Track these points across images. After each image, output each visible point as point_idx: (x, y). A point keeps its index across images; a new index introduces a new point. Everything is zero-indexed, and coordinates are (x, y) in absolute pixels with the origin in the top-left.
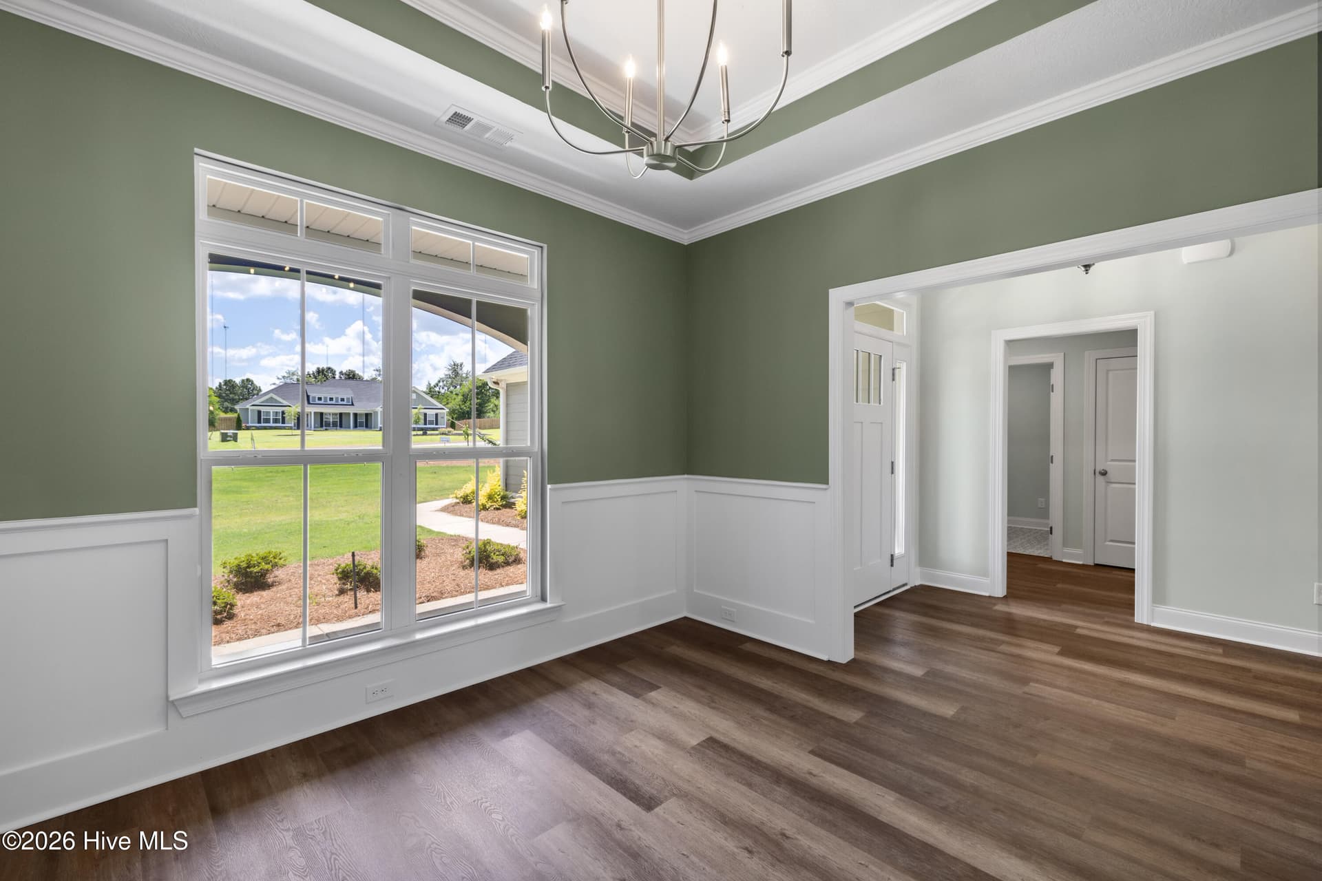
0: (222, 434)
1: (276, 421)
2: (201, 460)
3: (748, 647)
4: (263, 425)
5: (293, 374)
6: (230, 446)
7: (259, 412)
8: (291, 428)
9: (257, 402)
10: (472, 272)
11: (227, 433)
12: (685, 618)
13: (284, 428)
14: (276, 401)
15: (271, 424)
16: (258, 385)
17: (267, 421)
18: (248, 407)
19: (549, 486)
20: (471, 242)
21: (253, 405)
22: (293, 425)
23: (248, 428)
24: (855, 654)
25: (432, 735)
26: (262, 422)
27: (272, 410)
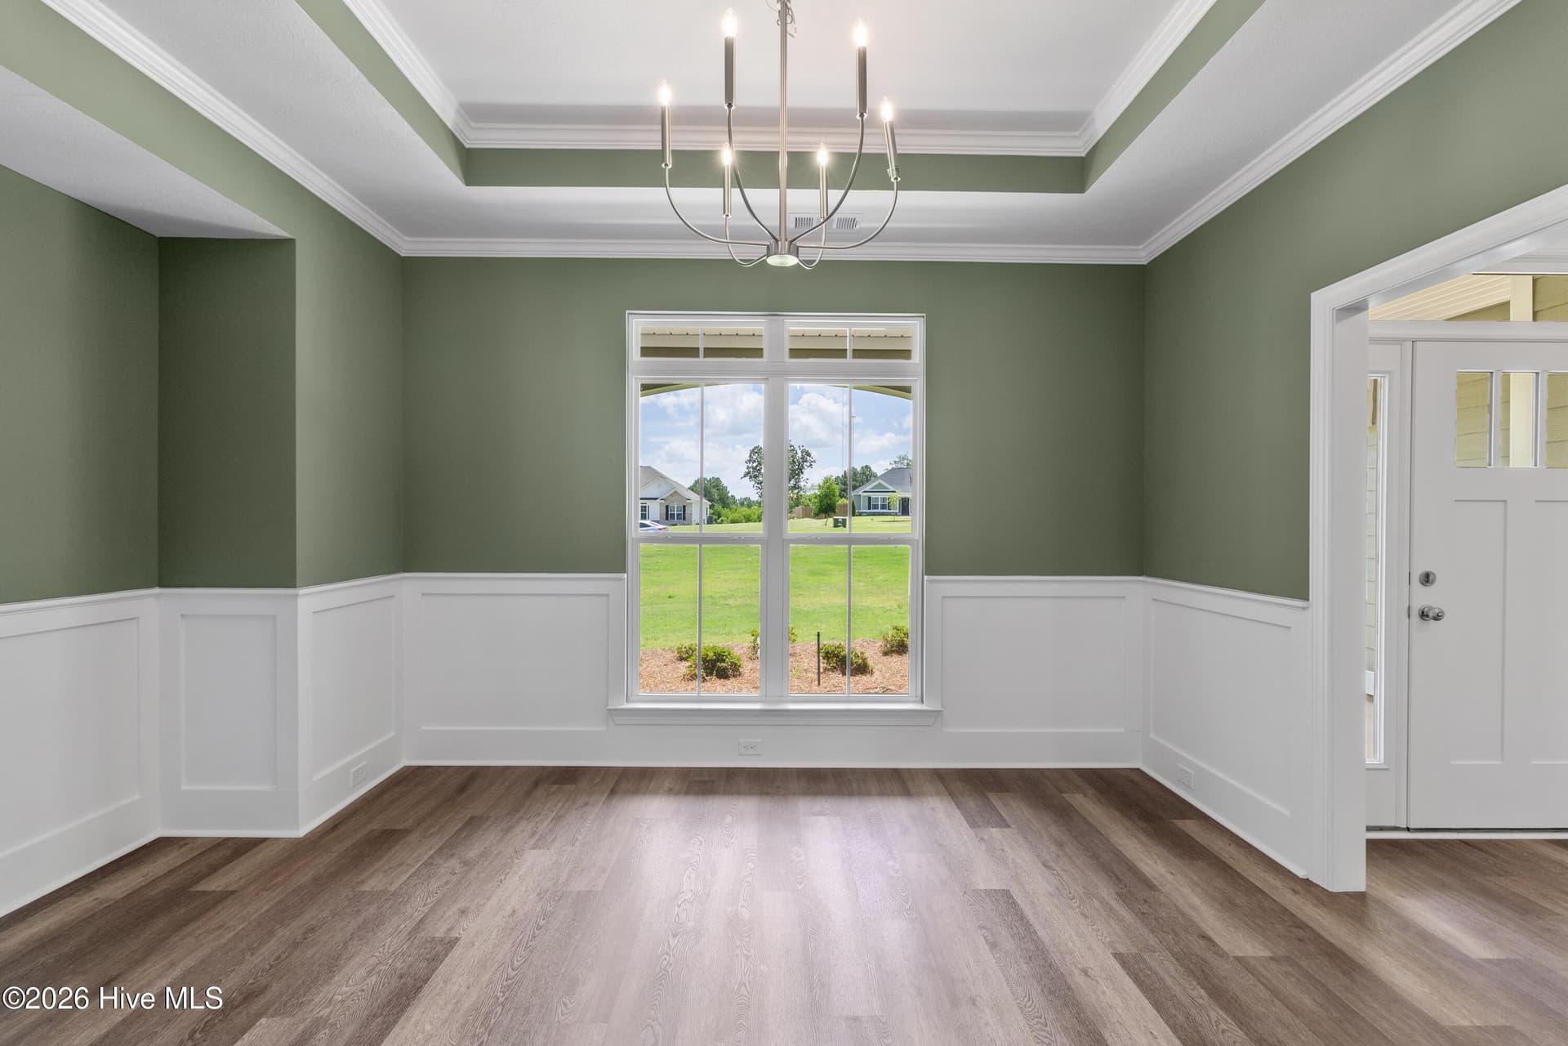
0: (835, 519)
1: (883, 507)
2: (633, 539)
3: (1189, 826)
4: (872, 511)
5: (904, 459)
6: (840, 530)
7: (870, 498)
8: (896, 514)
9: (868, 489)
10: (849, 359)
11: (838, 519)
12: (1138, 770)
13: (890, 514)
14: (884, 487)
15: (879, 510)
16: (875, 471)
17: (876, 507)
18: (860, 493)
19: (926, 577)
20: (848, 329)
21: (865, 492)
22: (897, 511)
23: (860, 514)
24: (1367, 886)
25: (768, 794)
26: (874, 508)
27: (880, 496)
